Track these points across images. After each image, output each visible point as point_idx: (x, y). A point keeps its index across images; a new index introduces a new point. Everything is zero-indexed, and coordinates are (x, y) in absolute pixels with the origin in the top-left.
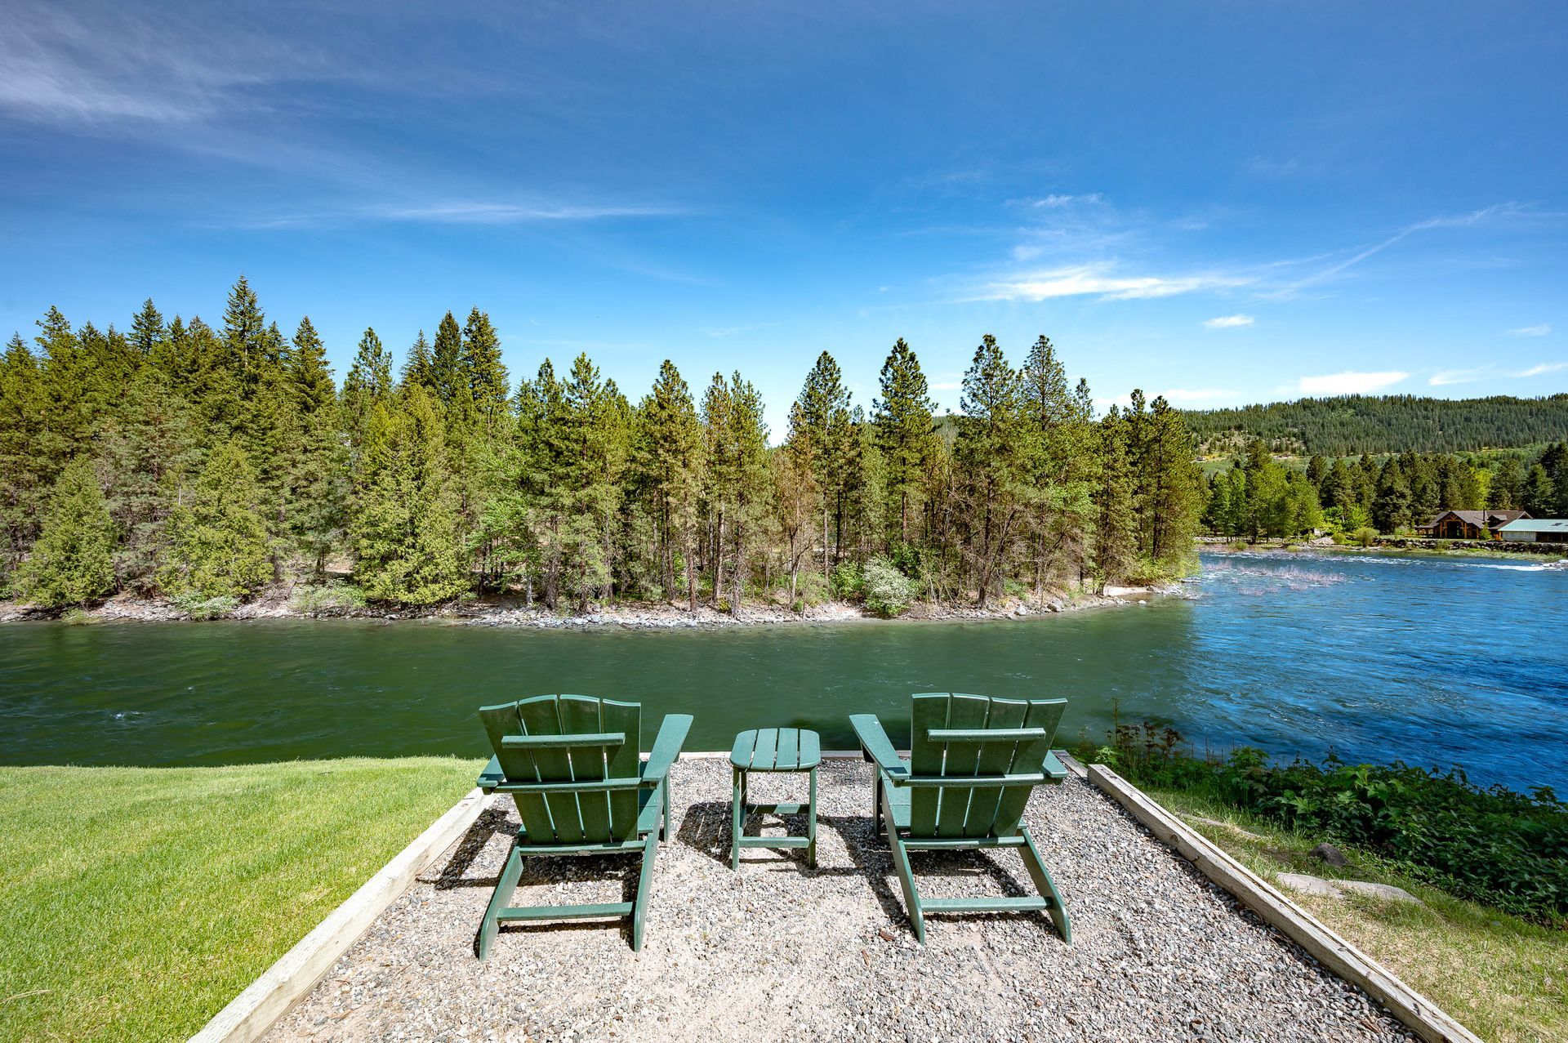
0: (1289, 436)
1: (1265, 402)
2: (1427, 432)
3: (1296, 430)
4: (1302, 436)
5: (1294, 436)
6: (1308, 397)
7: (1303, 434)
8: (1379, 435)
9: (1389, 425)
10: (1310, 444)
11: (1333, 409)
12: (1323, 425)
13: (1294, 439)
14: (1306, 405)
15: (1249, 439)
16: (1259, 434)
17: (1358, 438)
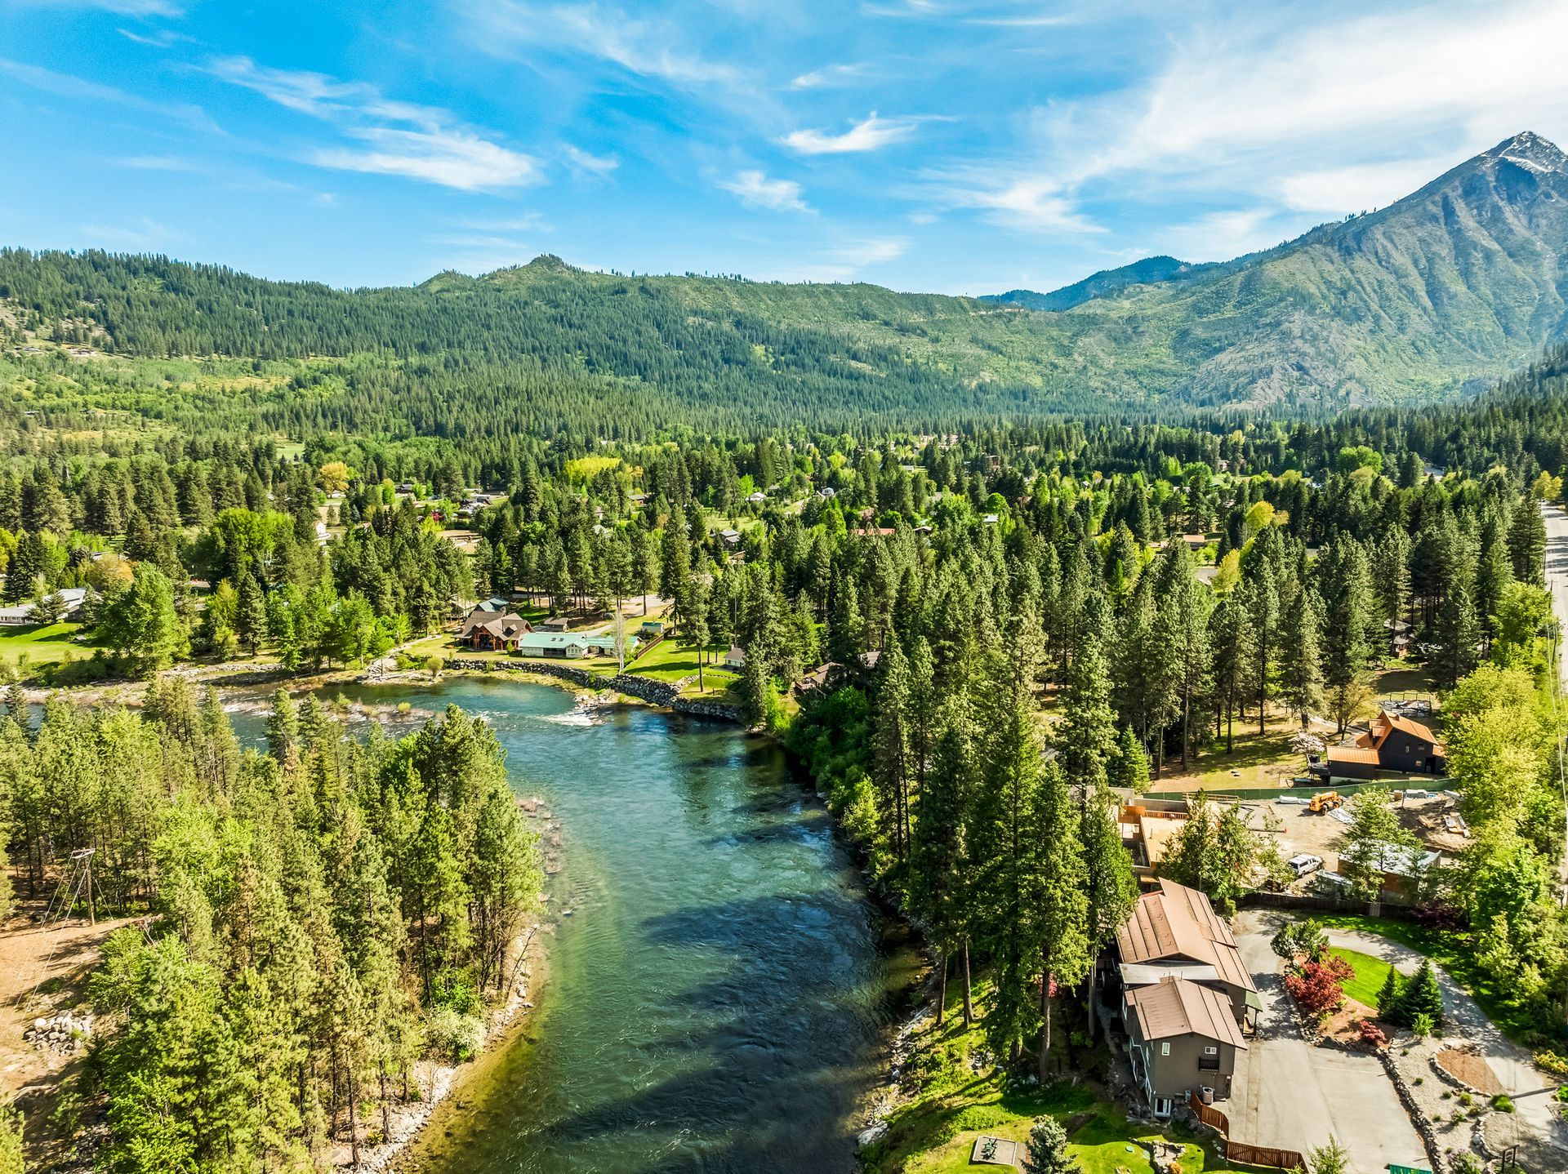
0: (84, 314)
1: (35, 247)
2: (253, 324)
3: (92, 306)
4: (101, 317)
5: (92, 316)
6: (98, 249)
7: (105, 313)
8: (202, 326)
9: (211, 310)
10: (117, 333)
11: (135, 273)
12: (128, 302)
13: (91, 322)
14: (97, 262)
15: (22, 315)
16: (37, 307)
17: (178, 329)
